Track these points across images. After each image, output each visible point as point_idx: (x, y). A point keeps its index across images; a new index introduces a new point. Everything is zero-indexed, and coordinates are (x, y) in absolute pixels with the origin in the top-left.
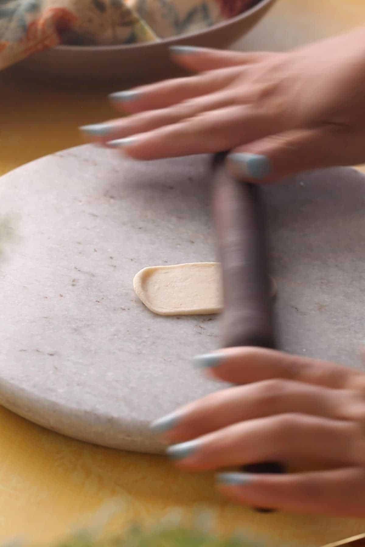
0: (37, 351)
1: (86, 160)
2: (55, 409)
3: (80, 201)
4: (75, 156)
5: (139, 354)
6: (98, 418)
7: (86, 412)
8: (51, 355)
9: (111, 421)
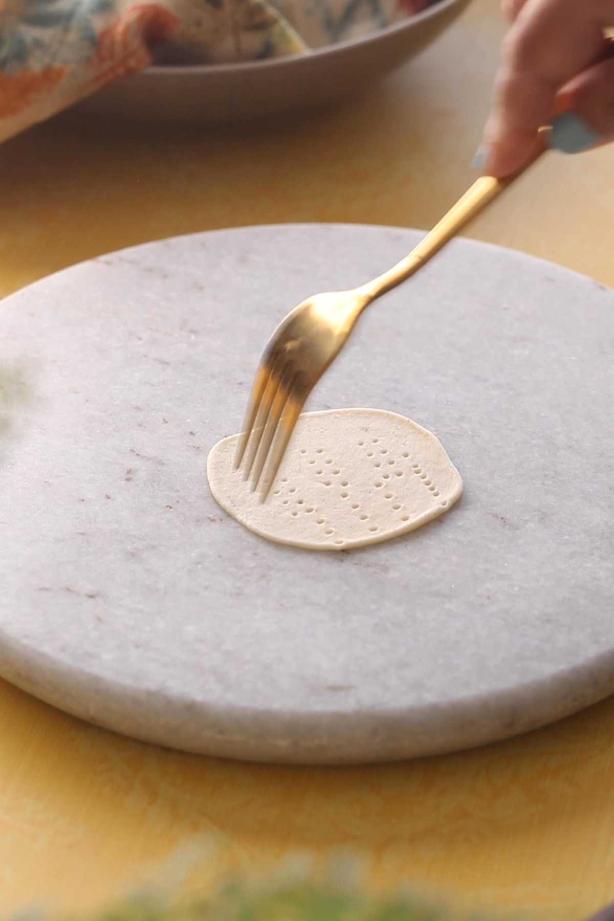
0: (68, 589)
1: (150, 270)
2: (97, 687)
3: (140, 339)
4: (131, 262)
5: (238, 594)
6: (169, 702)
7: (150, 694)
8: (92, 597)
9: (192, 709)
